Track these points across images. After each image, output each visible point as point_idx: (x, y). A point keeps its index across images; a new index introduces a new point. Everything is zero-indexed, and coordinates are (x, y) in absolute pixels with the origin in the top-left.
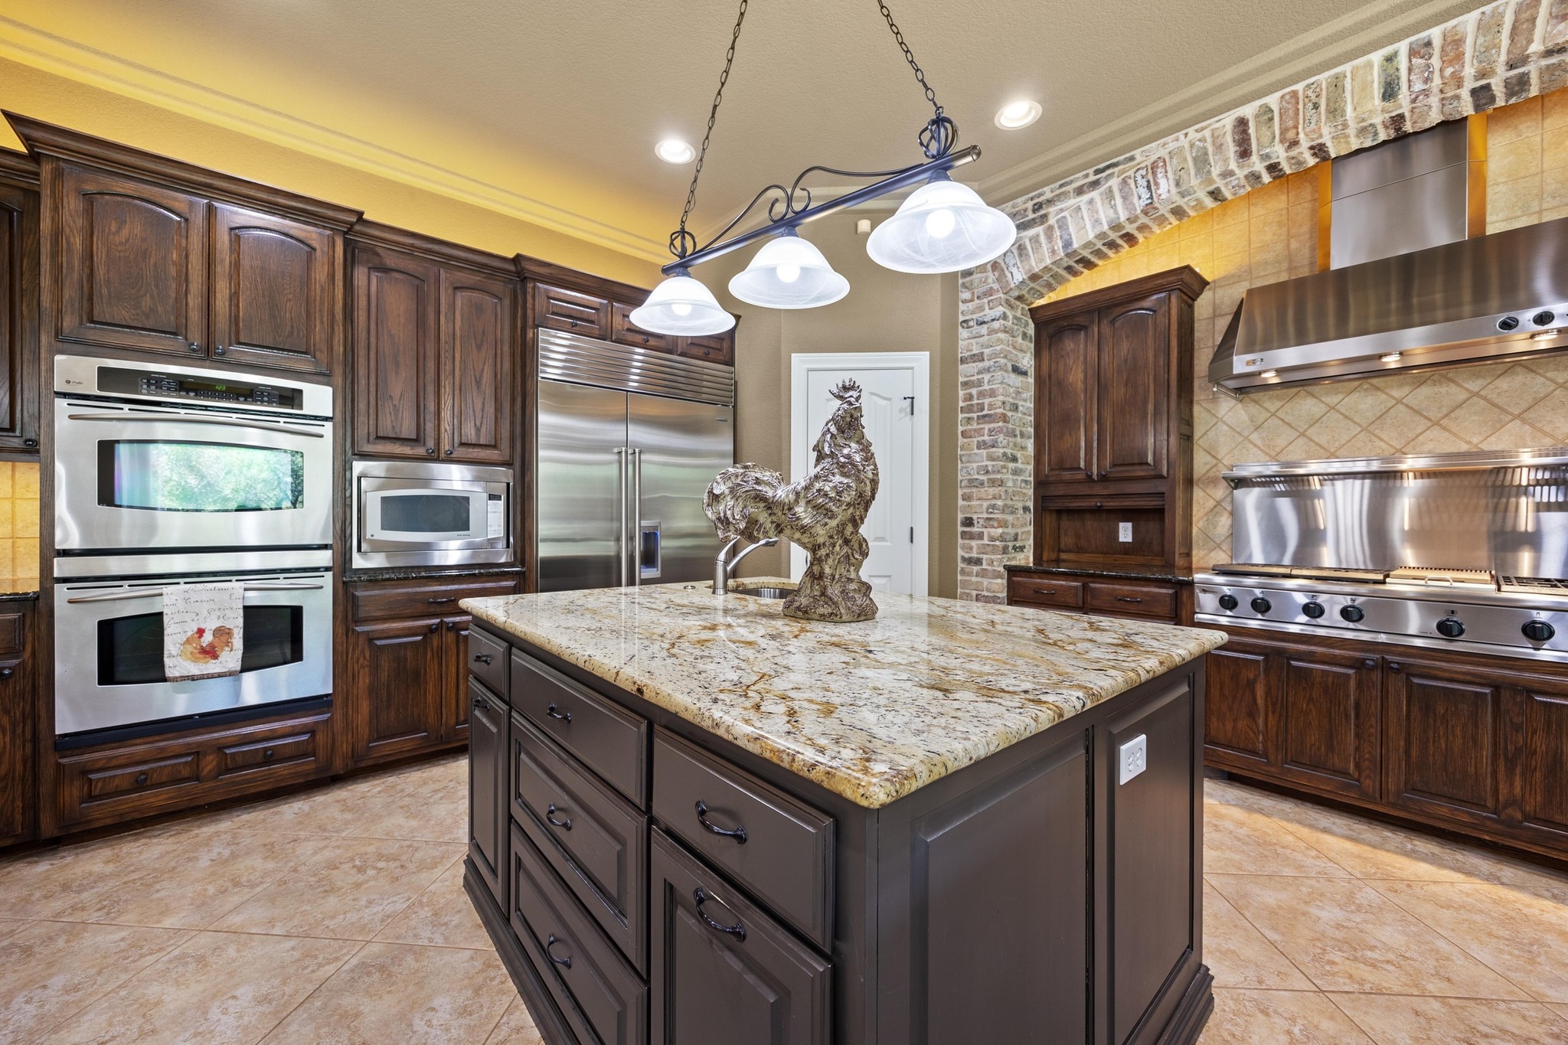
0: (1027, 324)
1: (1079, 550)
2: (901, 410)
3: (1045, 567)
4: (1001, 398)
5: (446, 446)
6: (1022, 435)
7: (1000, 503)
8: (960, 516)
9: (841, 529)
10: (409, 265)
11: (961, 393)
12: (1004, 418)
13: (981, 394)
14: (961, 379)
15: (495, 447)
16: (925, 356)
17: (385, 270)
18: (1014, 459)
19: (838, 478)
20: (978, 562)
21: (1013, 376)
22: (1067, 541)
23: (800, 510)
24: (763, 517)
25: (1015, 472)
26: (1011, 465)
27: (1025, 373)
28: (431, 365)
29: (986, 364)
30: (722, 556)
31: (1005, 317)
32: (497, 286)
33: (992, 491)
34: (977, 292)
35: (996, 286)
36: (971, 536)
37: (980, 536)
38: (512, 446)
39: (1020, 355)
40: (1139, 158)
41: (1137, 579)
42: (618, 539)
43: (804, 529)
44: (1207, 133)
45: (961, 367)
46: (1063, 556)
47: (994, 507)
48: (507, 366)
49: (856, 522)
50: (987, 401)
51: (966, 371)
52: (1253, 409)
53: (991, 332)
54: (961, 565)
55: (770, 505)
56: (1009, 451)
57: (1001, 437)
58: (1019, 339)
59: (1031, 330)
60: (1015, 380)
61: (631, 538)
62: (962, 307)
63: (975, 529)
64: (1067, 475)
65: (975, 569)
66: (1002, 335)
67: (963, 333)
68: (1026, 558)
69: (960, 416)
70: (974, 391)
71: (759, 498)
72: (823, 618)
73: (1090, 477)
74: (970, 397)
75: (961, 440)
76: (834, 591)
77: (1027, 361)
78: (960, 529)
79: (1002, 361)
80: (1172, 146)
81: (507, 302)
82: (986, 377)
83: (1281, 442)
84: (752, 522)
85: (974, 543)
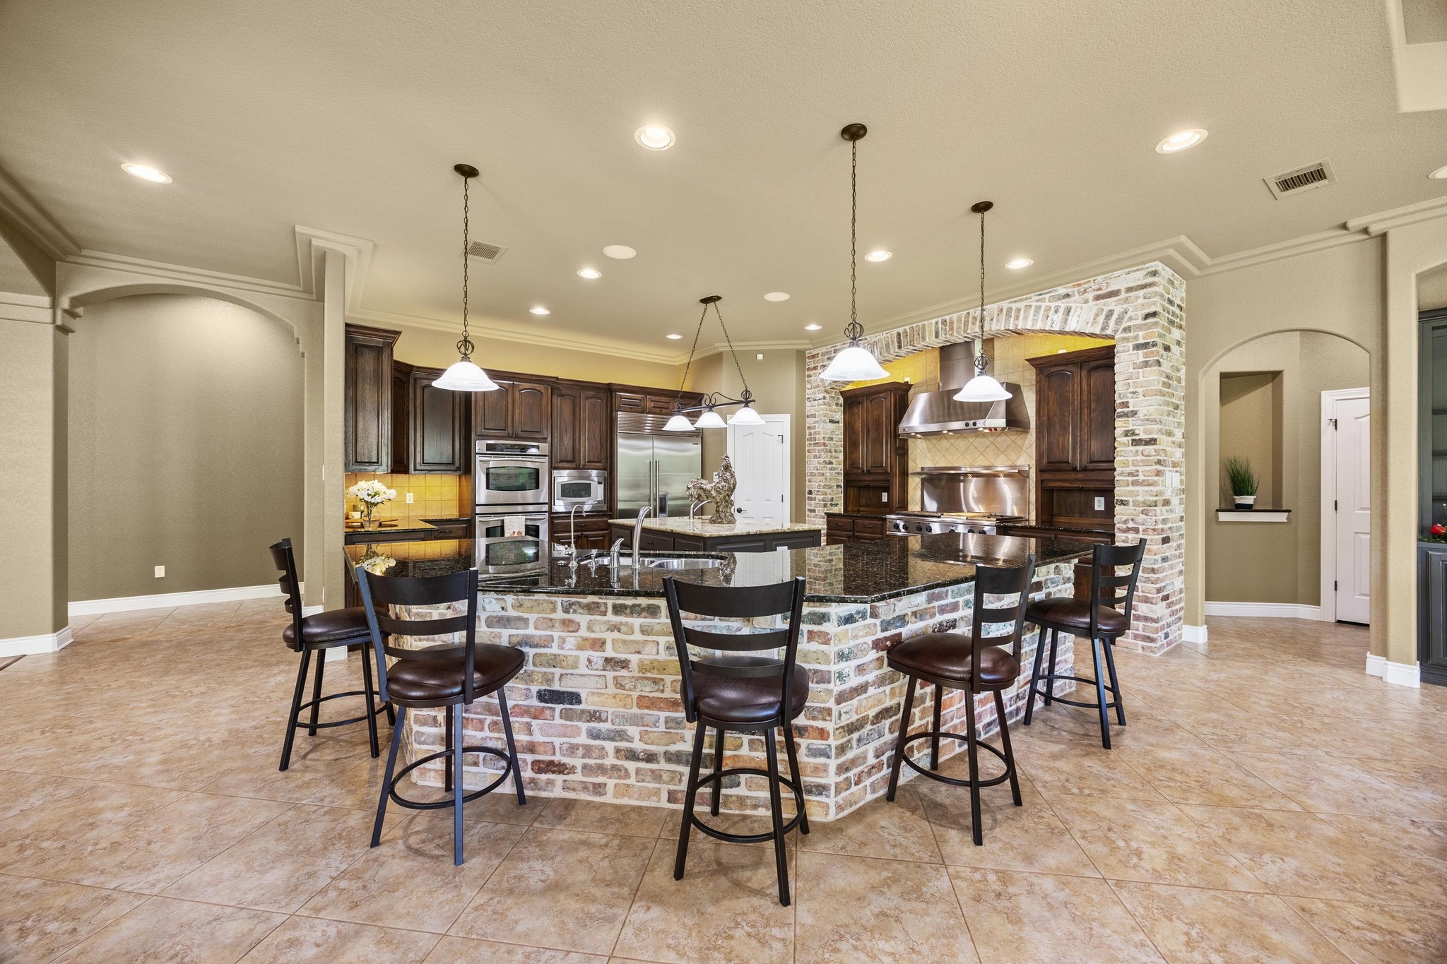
0: (839, 399)
1: (868, 506)
2: (777, 441)
3: (850, 513)
4: (823, 436)
5: (582, 463)
6: (836, 451)
7: (822, 484)
8: (807, 490)
9: (724, 498)
10: (570, 392)
11: (807, 432)
12: (825, 445)
13: (815, 433)
14: (807, 425)
15: (600, 462)
16: (788, 416)
17: (562, 395)
18: (831, 463)
19: (723, 483)
20: (814, 511)
21: (830, 424)
22: (863, 501)
23: (712, 492)
24: (703, 494)
25: (831, 469)
26: (829, 466)
27: (838, 422)
28: (578, 430)
29: (817, 419)
30: (692, 506)
31: (824, 398)
32: (601, 395)
33: (820, 478)
34: (814, 385)
35: (820, 384)
36: (810, 499)
37: (815, 499)
38: (607, 461)
39: (834, 414)
40: (869, 339)
41: (870, 517)
42: (650, 500)
43: (713, 498)
44: (889, 335)
45: (807, 419)
46: (861, 509)
47: (820, 485)
48: (604, 428)
49: (729, 496)
50: (817, 436)
51: (809, 421)
52: (928, 443)
53: (819, 405)
54: (807, 513)
55: (704, 490)
56: (827, 460)
57: (823, 453)
58: (834, 407)
59: (841, 401)
60: (833, 426)
61: (655, 500)
62: (808, 391)
63: (813, 496)
64: (855, 471)
65: (813, 514)
66: (823, 407)
67: (808, 404)
68: (839, 509)
69: (807, 442)
70: (812, 431)
71: (701, 488)
72: (719, 523)
73: (863, 471)
74: (811, 434)
75: (807, 454)
76: (722, 515)
77: (839, 416)
78: (807, 496)
79: (823, 419)
80: (879, 337)
81: (605, 401)
82: (817, 425)
83: (937, 458)
84: (699, 496)
85: (812, 502)
